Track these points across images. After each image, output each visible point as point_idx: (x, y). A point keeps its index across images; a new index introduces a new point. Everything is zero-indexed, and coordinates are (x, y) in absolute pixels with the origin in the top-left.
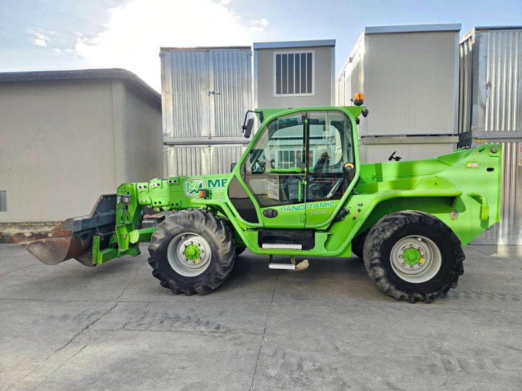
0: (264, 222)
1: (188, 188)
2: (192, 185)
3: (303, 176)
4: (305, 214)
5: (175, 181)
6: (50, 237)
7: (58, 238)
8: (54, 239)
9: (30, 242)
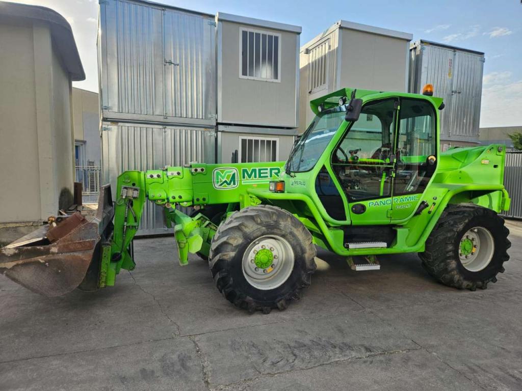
0: (351, 218)
1: (218, 179)
2: (223, 175)
3: (392, 168)
4: (391, 209)
5: (202, 170)
6: (53, 253)
7: (68, 254)
8: (61, 256)
9: (14, 263)
